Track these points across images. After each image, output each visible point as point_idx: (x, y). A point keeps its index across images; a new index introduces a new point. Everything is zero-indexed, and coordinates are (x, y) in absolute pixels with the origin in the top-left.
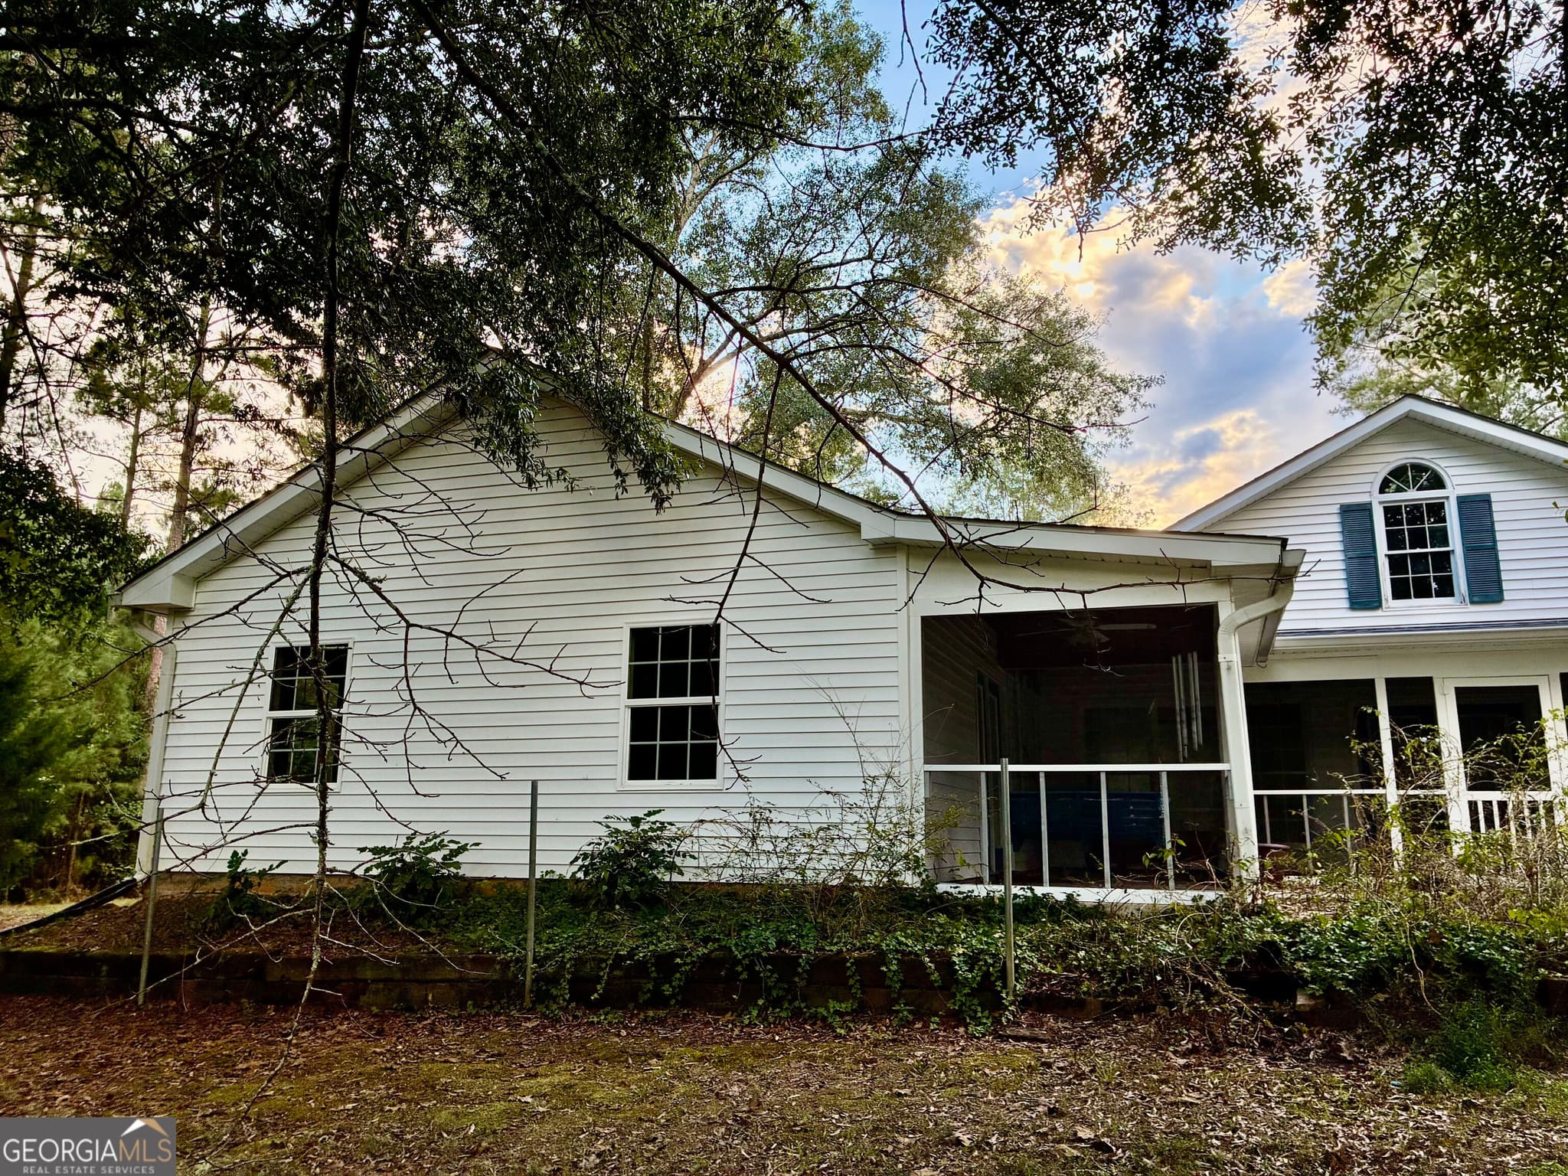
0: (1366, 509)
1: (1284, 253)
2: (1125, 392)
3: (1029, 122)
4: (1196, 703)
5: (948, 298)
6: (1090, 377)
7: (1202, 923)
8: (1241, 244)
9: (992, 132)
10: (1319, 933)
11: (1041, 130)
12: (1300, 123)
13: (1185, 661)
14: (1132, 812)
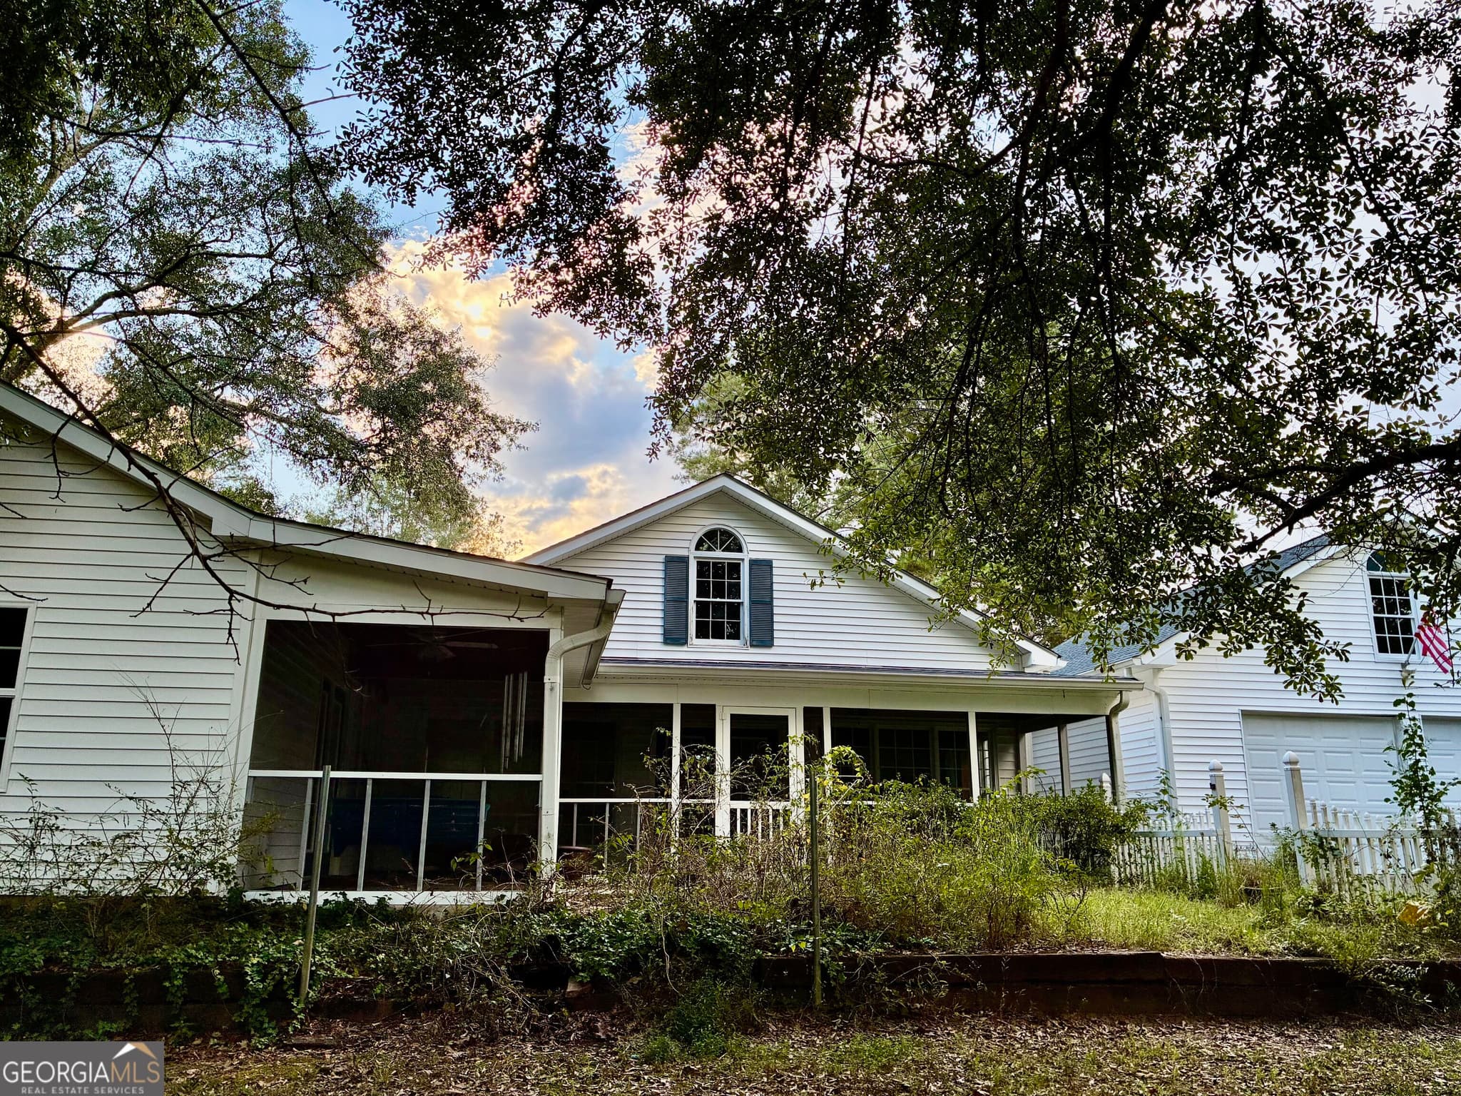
0: (684, 560)
1: (636, 339)
2: (504, 432)
3: (431, 169)
4: (521, 719)
5: (348, 315)
6: (473, 412)
7: (497, 921)
8: (604, 323)
9: (395, 169)
10: (595, 926)
11: (441, 179)
12: (656, 233)
13: (516, 679)
14: (453, 818)
